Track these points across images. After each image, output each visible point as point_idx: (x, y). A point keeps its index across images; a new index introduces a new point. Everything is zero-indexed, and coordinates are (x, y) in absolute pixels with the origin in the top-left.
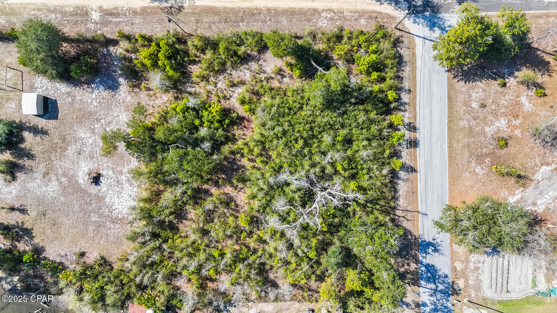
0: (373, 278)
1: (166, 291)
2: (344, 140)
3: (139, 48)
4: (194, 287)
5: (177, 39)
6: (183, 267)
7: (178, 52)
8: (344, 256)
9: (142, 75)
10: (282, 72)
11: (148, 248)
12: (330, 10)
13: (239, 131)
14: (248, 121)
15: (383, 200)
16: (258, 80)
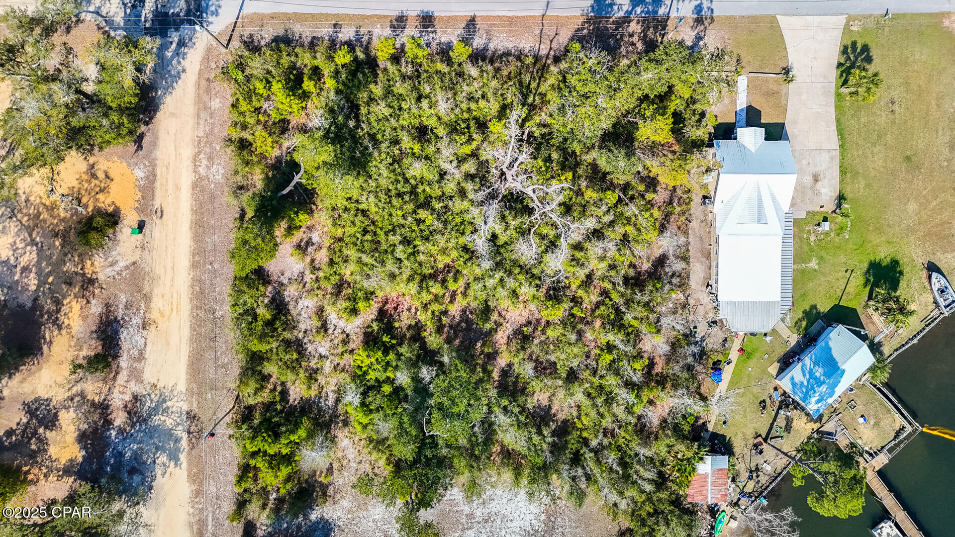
0: (652, 97)
1: (668, 441)
2: (420, 141)
3: (259, 486)
4: (662, 394)
5: (244, 422)
6: (629, 412)
7: (266, 421)
8: (615, 145)
9: (306, 481)
10: (302, 244)
11: (596, 471)
12: (195, 160)
13: (402, 318)
14: (386, 303)
15: (523, 76)
16: (316, 286)
